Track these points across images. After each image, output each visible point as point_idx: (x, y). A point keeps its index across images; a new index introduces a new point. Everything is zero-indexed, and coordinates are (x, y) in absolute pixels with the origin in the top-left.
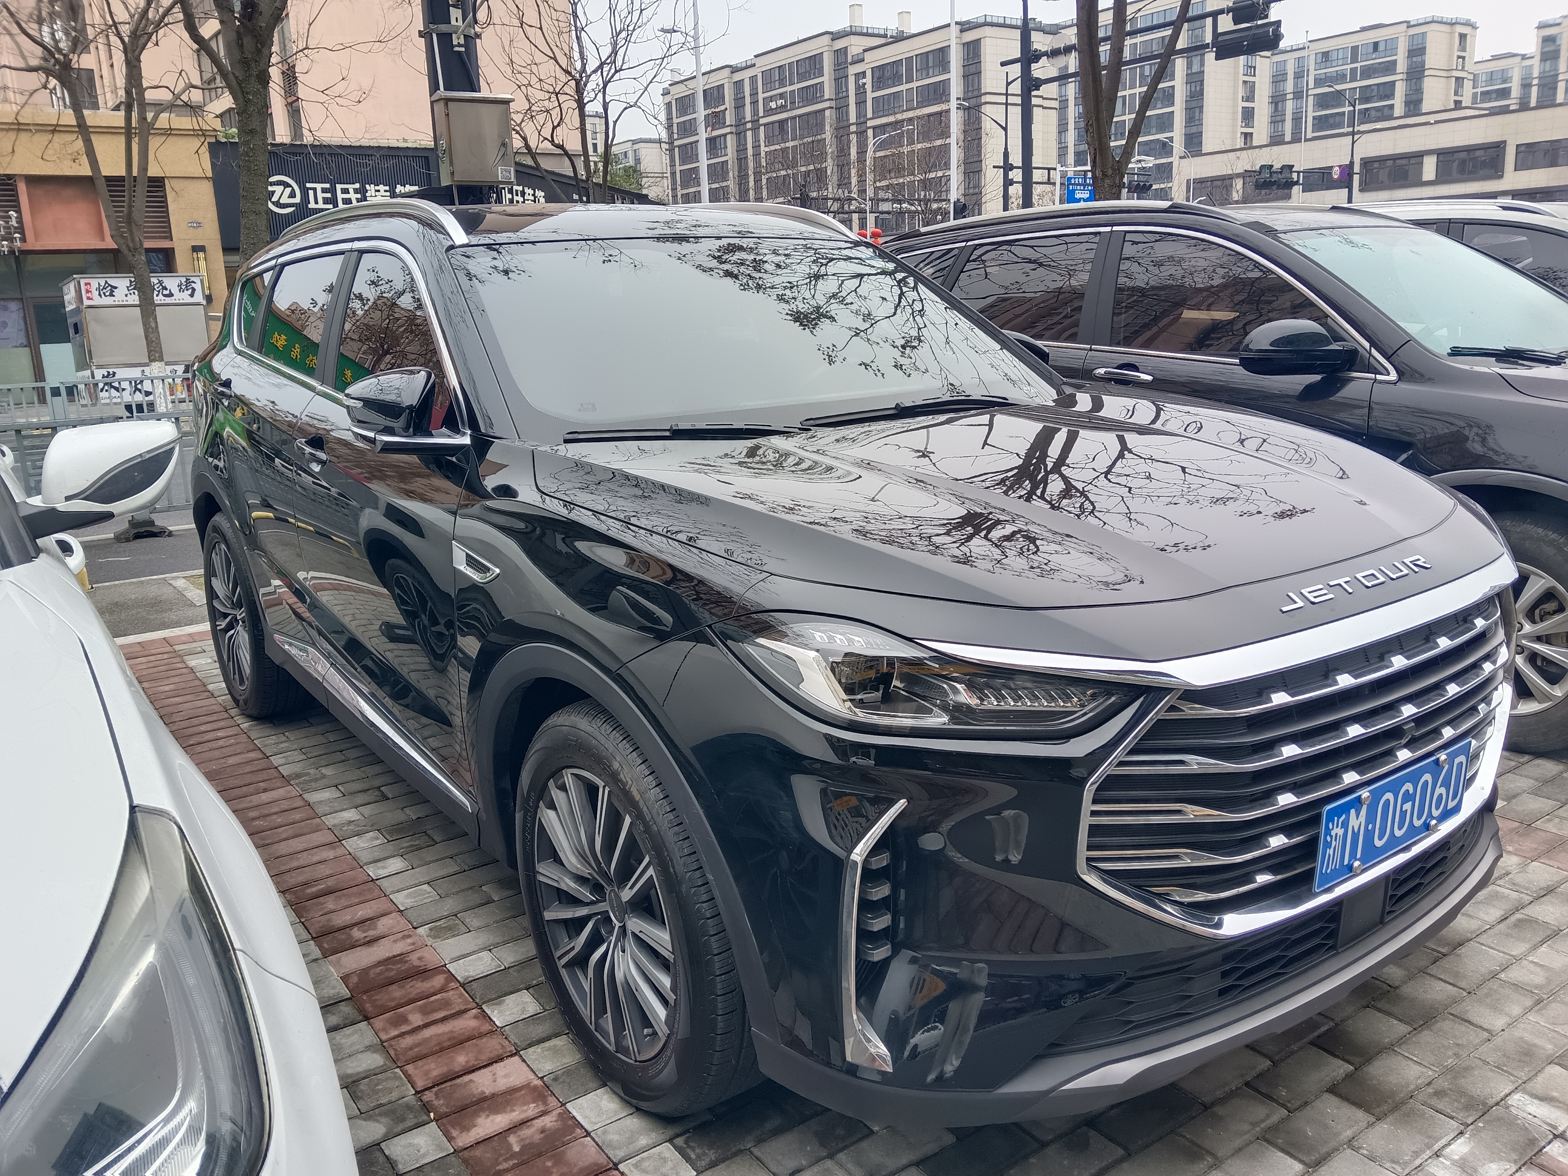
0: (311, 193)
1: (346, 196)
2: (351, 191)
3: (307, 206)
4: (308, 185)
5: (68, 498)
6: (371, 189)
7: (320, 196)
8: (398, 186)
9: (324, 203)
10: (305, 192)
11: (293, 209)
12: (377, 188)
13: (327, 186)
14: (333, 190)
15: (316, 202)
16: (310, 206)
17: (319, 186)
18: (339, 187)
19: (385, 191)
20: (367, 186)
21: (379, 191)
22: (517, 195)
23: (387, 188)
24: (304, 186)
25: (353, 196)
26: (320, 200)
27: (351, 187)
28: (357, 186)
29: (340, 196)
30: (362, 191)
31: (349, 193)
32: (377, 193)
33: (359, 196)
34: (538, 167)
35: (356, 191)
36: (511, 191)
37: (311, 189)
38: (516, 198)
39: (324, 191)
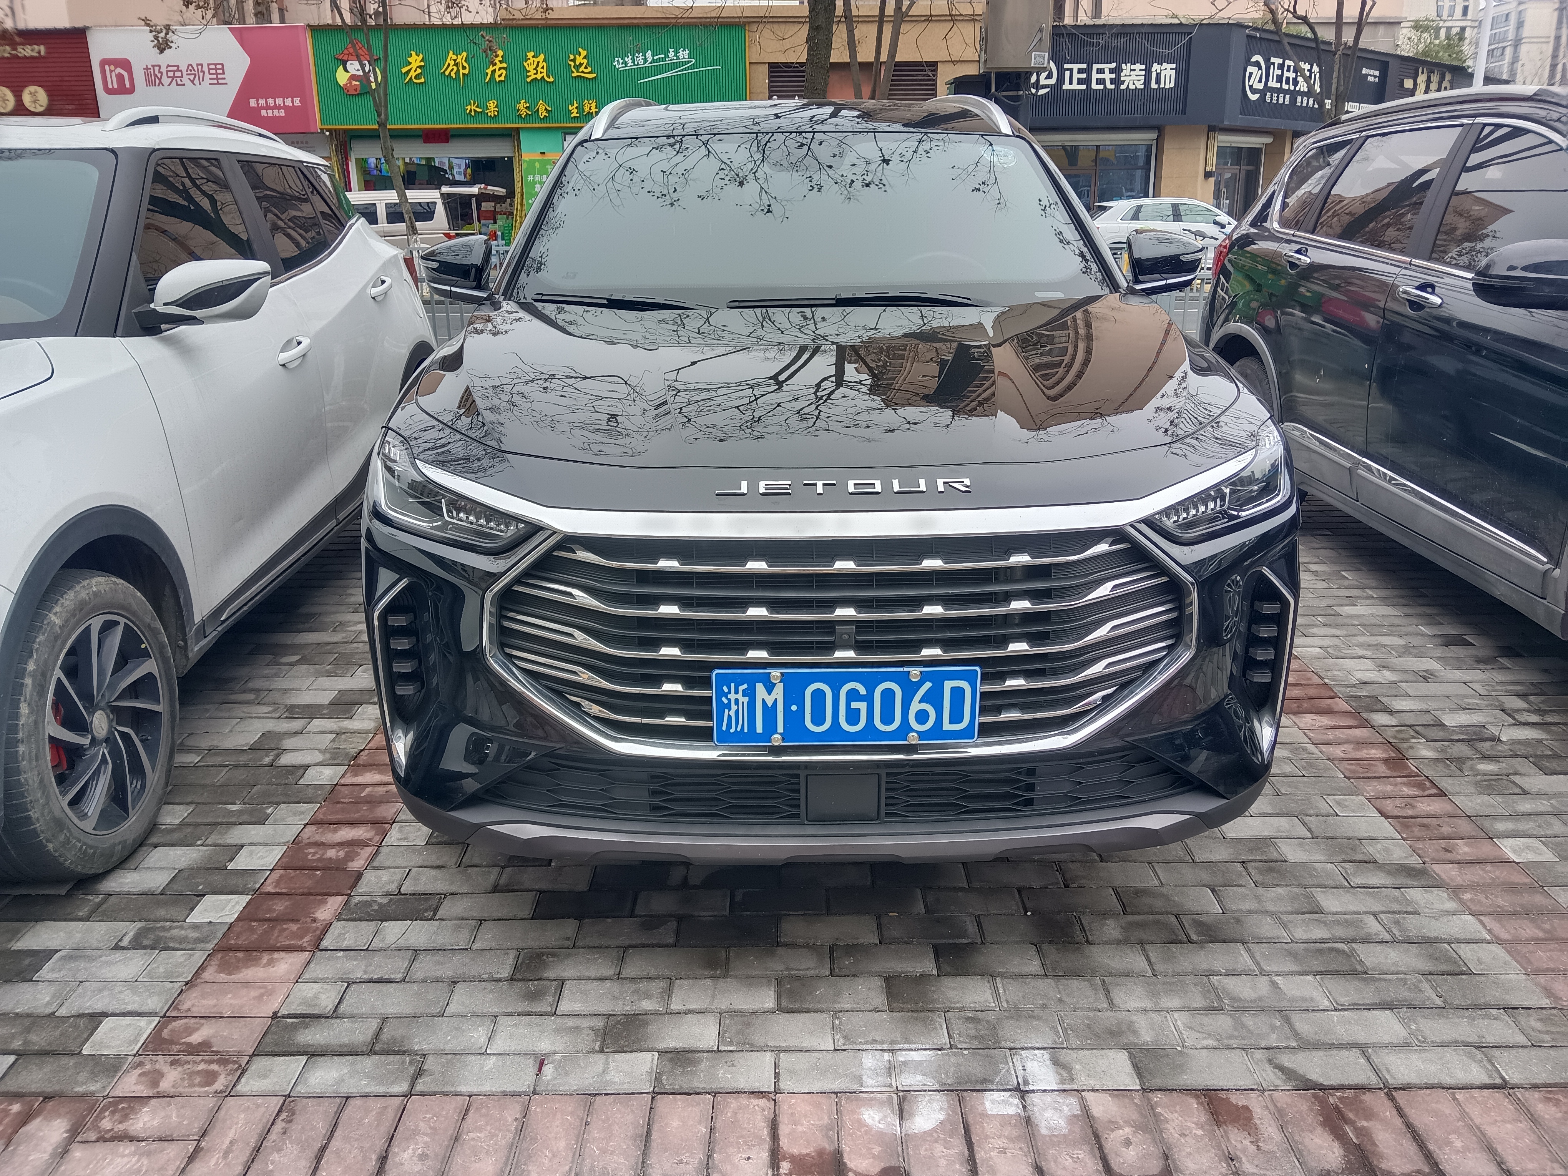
0: (1068, 73)
1: (1100, 76)
2: (1107, 71)
3: (1061, 87)
4: (1066, 66)
5: (165, 304)
6: (1126, 67)
7: (1076, 76)
8: (1155, 65)
9: (1078, 84)
10: (1061, 72)
11: (1048, 90)
12: (1133, 67)
13: (1084, 66)
14: (1088, 71)
15: (1071, 83)
16: (1064, 87)
17: (1076, 67)
18: (1095, 67)
19: (1141, 70)
20: (1124, 65)
21: (1134, 70)
22: (1288, 70)
23: (1143, 67)
24: (1062, 66)
25: (1107, 76)
26: (1075, 81)
27: (1106, 67)
28: (1113, 65)
29: (1095, 76)
30: (1117, 71)
31: (1104, 73)
32: (1132, 73)
33: (1113, 76)
34: (1316, 39)
35: (1111, 71)
36: (1281, 67)
37: (1068, 69)
38: (1286, 74)
39: (1080, 71)
